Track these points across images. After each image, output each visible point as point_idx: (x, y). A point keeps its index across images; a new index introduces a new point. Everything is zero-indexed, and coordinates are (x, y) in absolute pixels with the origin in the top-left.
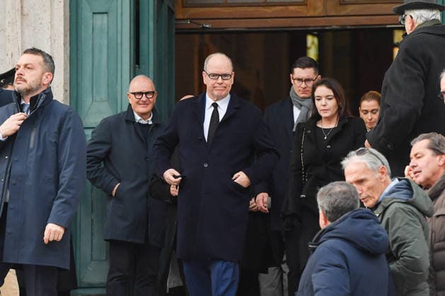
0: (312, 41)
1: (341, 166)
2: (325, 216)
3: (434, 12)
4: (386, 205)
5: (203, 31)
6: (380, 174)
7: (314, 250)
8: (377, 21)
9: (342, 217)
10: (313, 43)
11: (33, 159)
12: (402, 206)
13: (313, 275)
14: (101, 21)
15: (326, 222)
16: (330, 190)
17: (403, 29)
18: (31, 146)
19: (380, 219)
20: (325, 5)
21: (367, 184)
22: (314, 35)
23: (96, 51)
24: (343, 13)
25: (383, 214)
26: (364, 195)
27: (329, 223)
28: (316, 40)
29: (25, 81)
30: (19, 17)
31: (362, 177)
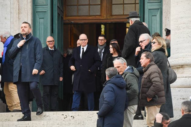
0: (103, 26)
1: (113, 63)
2: (108, 77)
3: (138, 18)
4: (126, 74)
5: (71, 24)
6: (124, 65)
7: (104, 86)
8: (122, 20)
9: (113, 77)
10: (103, 27)
11: (28, 52)
12: (130, 74)
13: (104, 94)
14: (42, 20)
15: (108, 79)
16: (109, 69)
17: (129, 23)
18: (27, 48)
19: (124, 78)
20: (107, 16)
21: (120, 68)
22: (103, 25)
23: (40, 29)
24: (112, 18)
25: (125, 76)
26: (119, 71)
27: (109, 79)
28: (104, 26)
29: (25, 31)
30: (18, 19)
31: (119, 66)
